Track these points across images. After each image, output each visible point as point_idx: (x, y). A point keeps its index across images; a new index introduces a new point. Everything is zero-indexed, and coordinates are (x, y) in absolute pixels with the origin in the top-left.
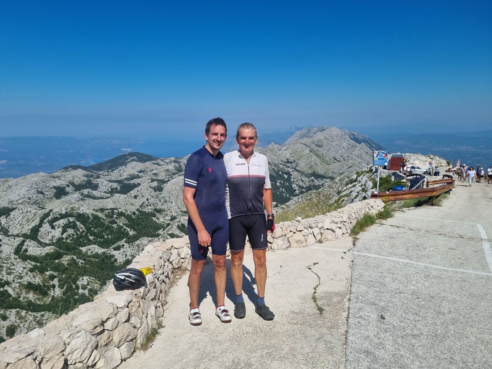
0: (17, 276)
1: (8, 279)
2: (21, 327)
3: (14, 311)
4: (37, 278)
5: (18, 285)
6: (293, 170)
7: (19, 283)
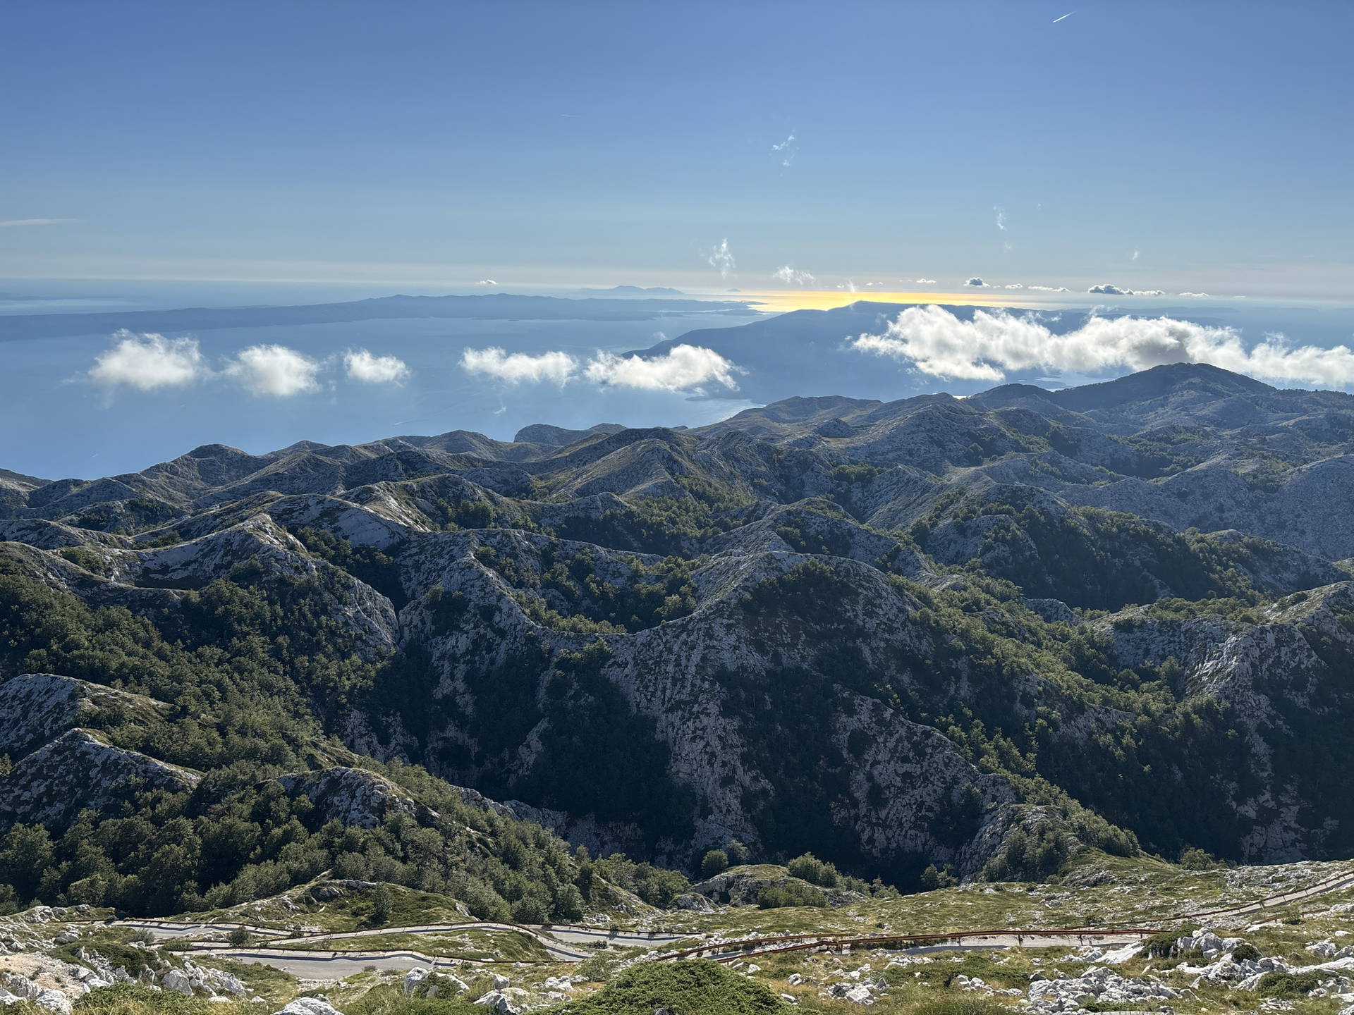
0: (885, 624)
1: (867, 625)
2: (878, 743)
3: (870, 700)
4: (924, 642)
5: (882, 644)
7: (887, 641)
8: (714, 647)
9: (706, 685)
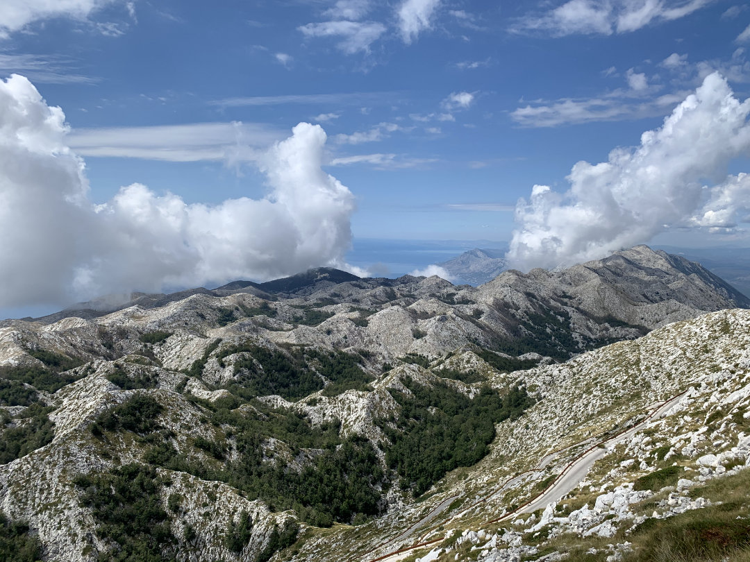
0: (185, 425)
1: (174, 428)
2: (187, 498)
3: (180, 473)
4: (209, 432)
5: (185, 438)
6: (573, 309)
7: (188, 435)
8: (71, 461)
9: (67, 489)
